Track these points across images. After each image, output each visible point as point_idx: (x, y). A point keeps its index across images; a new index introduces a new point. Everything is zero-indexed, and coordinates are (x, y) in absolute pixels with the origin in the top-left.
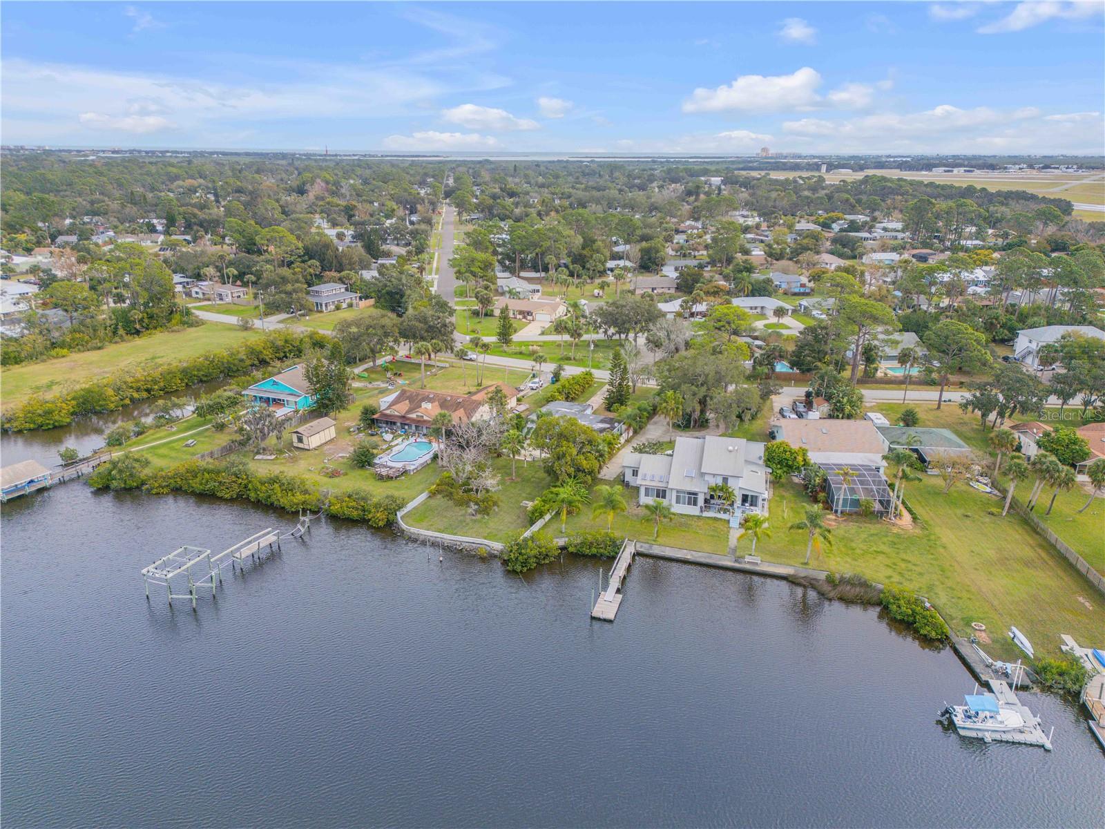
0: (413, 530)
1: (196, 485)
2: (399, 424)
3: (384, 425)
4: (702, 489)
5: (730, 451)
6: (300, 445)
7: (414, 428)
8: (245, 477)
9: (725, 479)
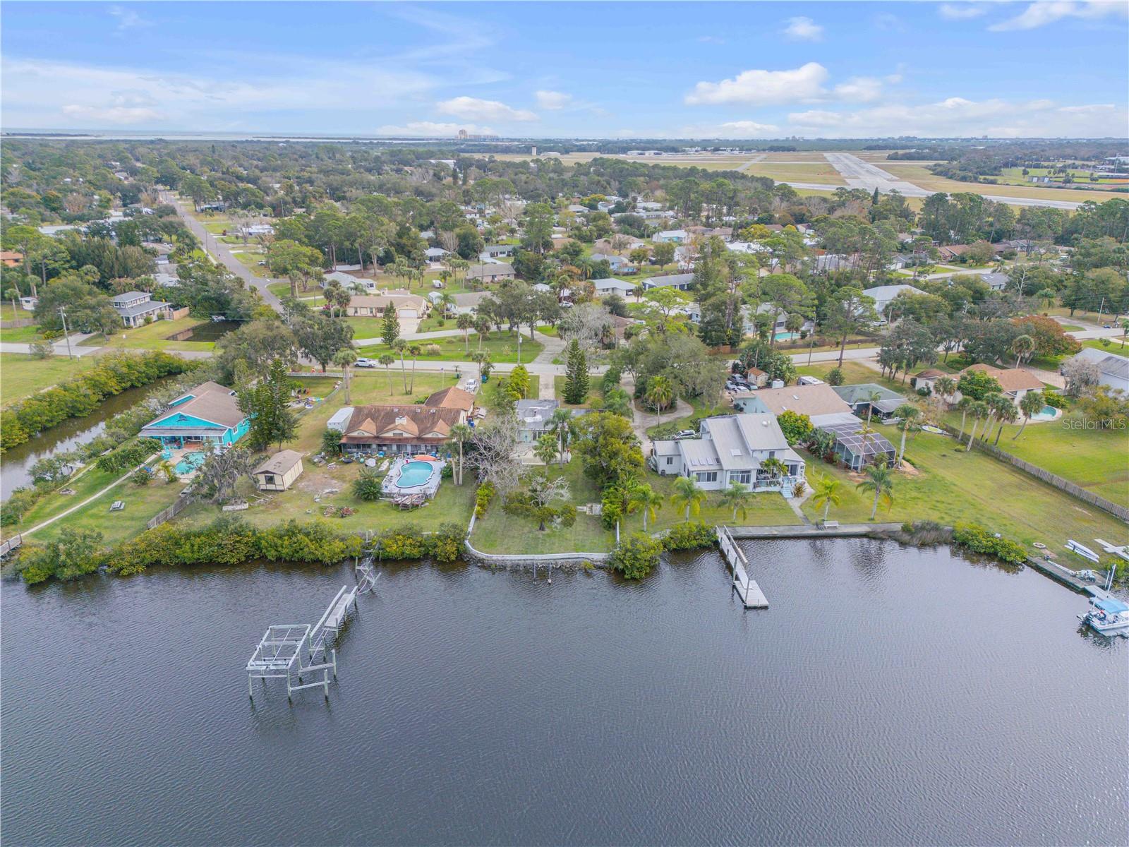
0: (495, 557)
1: (185, 553)
2: (374, 446)
3: (355, 450)
4: (753, 466)
5: (766, 426)
6: (270, 487)
7: (394, 448)
8: (250, 534)
9: (772, 453)
